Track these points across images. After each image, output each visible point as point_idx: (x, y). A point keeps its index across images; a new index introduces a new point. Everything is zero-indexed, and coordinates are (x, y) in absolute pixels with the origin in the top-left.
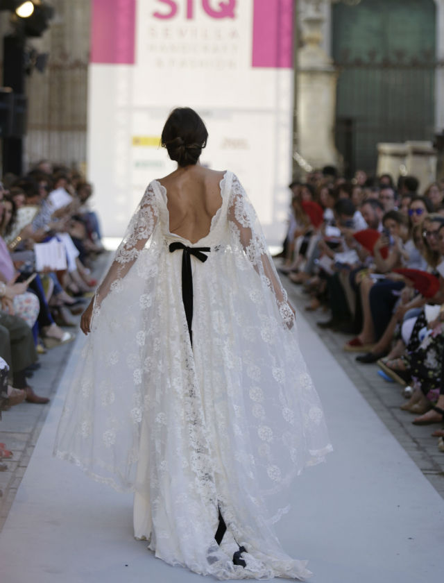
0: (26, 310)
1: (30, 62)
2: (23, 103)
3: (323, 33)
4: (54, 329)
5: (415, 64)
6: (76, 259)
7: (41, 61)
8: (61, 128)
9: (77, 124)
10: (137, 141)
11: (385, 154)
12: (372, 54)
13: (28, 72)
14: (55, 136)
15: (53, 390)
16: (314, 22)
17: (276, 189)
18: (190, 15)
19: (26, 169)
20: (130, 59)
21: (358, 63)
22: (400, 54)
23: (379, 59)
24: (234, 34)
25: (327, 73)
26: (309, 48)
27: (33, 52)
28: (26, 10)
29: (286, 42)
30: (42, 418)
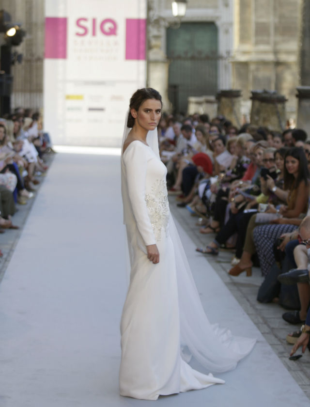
0: (10, 182)
1: (14, 58)
2: (10, 79)
3: (162, 42)
4: (24, 192)
5: (207, 58)
6: (37, 157)
7: (20, 58)
8: (31, 91)
9: (38, 89)
10: (68, 97)
11: (193, 102)
12: (186, 53)
13: (13, 63)
14: (28, 95)
15: (24, 223)
16: (157, 37)
18: (94, 34)
19: (13, 112)
20: (64, 56)
21: (179, 58)
22: (200, 53)
23: (189, 55)
24: (116, 43)
25: (163, 62)
26: (155, 50)
27: (16, 53)
28: (11, 32)
29: (142, 47)
30: (18, 236)
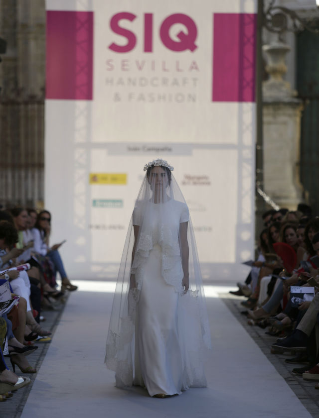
3: (287, 64)
8: (15, 167)
10: (94, 179)
16: (278, 53)
17: (240, 227)
18: (148, 48)
24: (194, 66)
25: (292, 104)
26: (272, 80)
29: (248, 74)
